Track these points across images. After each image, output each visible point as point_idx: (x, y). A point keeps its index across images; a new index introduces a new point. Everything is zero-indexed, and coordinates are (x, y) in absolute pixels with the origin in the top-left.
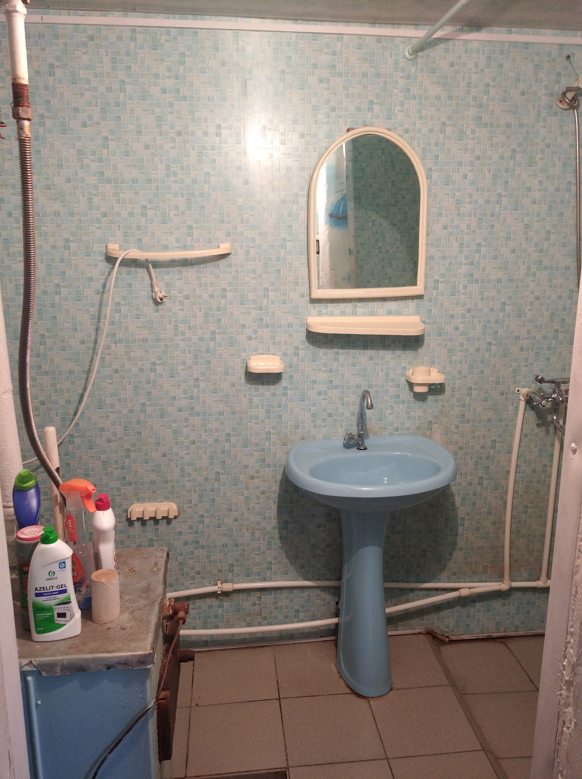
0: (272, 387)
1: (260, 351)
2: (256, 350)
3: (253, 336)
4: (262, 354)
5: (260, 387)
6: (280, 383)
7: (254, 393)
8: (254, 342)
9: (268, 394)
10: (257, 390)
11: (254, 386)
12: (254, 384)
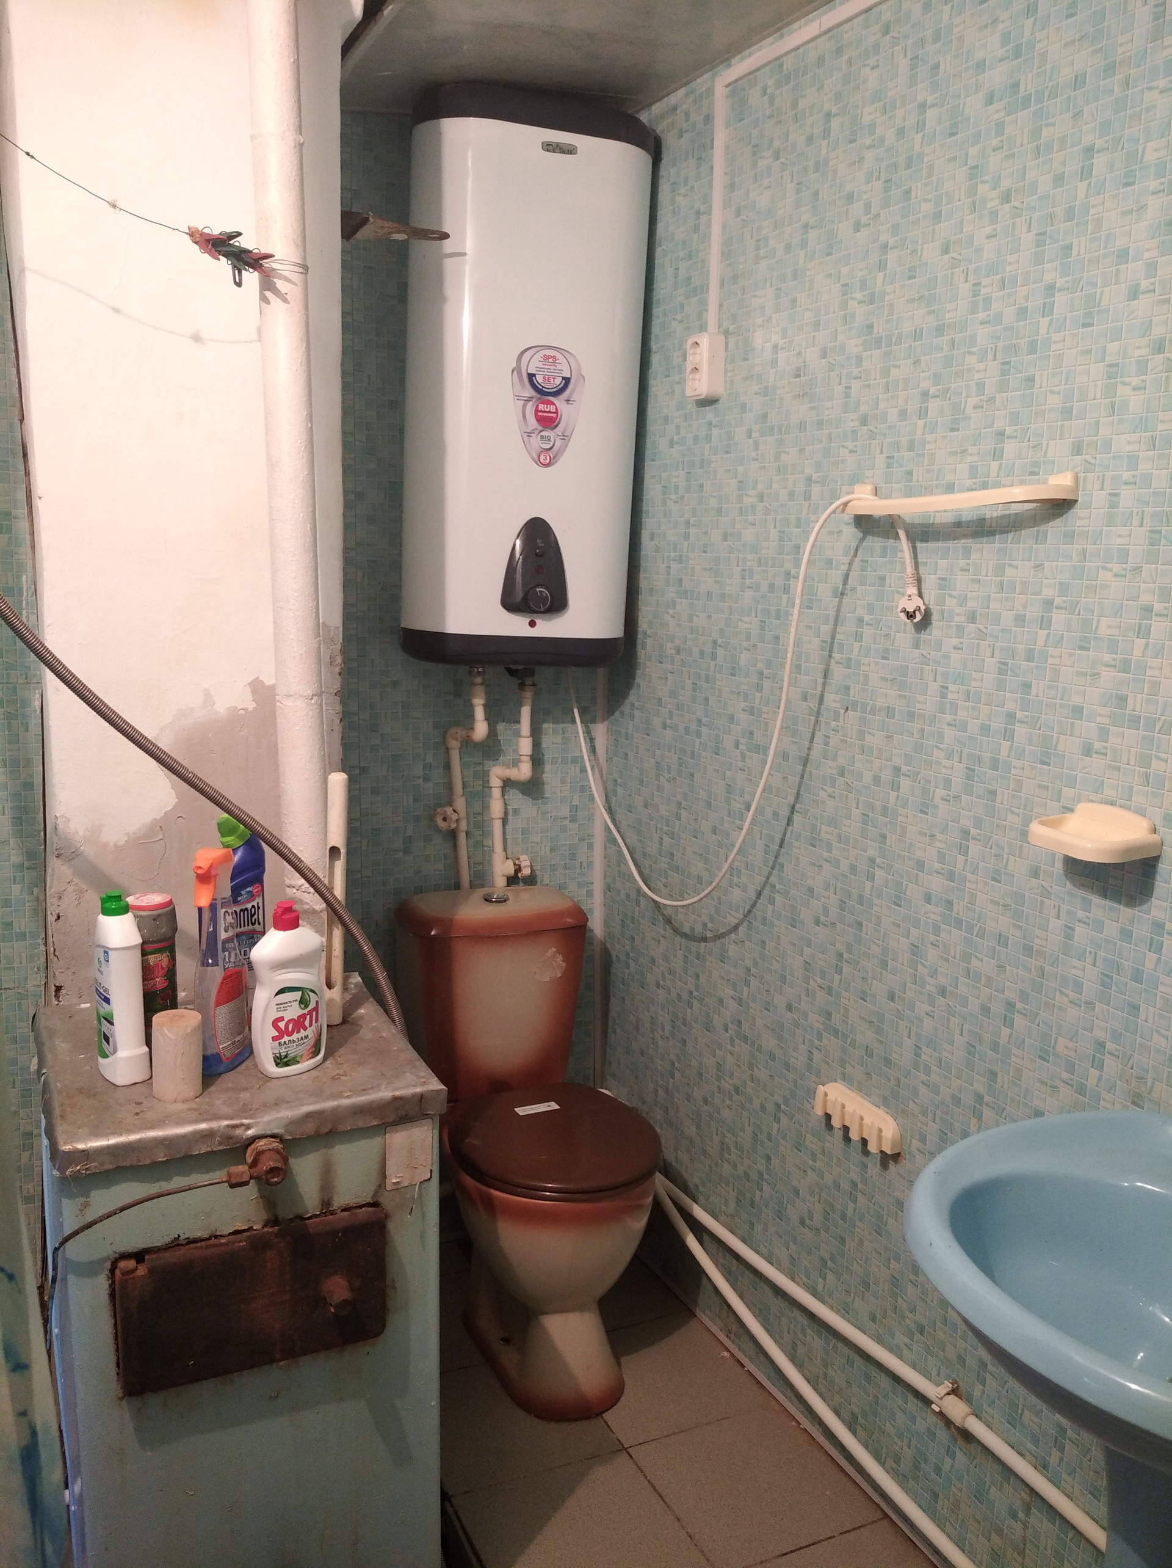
0: (1125, 912)
1: (1109, 793)
2: (1099, 787)
3: (1097, 745)
4: (1112, 803)
5: (1096, 900)
6: (1144, 907)
7: (1080, 914)
8: (1096, 763)
9: (1111, 929)
10: (1087, 906)
11: (1079, 892)
12: (1083, 886)
